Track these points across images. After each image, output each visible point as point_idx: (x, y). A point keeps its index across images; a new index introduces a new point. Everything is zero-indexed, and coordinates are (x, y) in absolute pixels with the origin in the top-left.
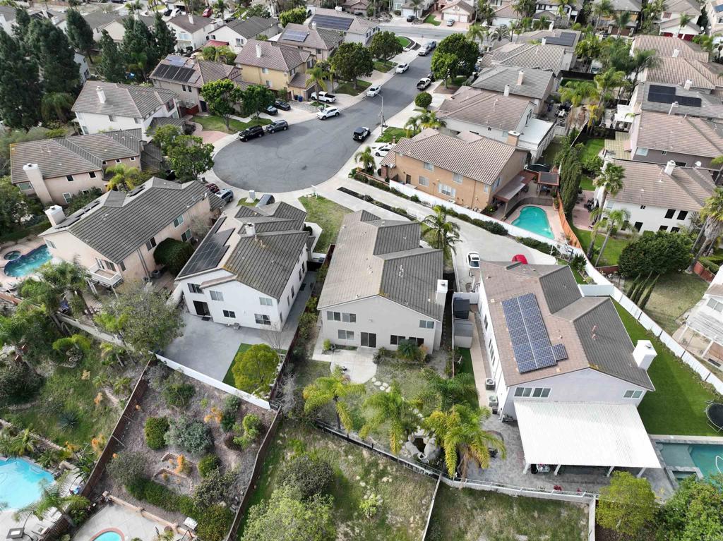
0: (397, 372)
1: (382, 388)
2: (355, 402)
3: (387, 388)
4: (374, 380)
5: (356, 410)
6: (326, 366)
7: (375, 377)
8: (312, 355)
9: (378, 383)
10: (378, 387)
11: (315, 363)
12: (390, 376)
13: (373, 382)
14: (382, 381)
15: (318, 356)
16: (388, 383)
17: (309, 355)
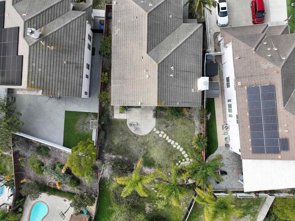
0: (169, 122)
1: (161, 135)
2: (146, 147)
3: (163, 135)
4: (155, 130)
5: (147, 153)
6: (124, 122)
7: (155, 127)
8: (113, 114)
9: (158, 132)
10: (158, 135)
11: (117, 121)
12: (164, 126)
13: (155, 132)
14: (160, 130)
15: (117, 115)
16: (164, 131)
17: (111, 115)
